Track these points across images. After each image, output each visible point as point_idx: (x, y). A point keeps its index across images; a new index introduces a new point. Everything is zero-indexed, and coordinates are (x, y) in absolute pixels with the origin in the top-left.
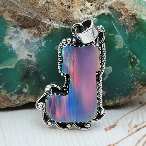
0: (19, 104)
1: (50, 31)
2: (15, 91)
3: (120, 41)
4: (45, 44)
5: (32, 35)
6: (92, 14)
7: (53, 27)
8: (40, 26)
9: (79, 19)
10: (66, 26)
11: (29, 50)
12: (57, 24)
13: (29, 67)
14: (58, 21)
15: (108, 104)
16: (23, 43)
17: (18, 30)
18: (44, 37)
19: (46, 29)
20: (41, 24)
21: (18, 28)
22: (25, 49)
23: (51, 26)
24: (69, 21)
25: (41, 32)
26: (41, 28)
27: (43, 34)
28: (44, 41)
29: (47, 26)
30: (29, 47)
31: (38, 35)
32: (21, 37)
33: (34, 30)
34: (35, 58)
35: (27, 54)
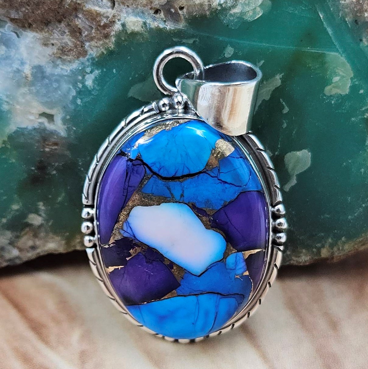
0: (18, 258)
1: (113, 39)
2: (4, 220)
3: (341, 73)
4: (97, 80)
5: (55, 51)
7: (123, 25)
8: (80, 22)
9: (209, 1)
10: (165, 21)
11: (46, 99)
12: (136, 16)
13: (47, 151)
14: (140, 8)
15: (294, 259)
16: (25, 76)
17: (7, 33)
18: (92, 58)
19: (101, 33)
20: (83, 18)
21: (8, 29)
22: (31, 95)
23: (117, 24)
24: (175, 6)
25: (83, 41)
26: (82, 31)
27: (89, 47)
28: (93, 72)
29: (103, 22)
30: (46, 92)
31: (73, 50)
32: (19, 58)
33: (62, 36)
34: (64, 126)
35: (39, 111)
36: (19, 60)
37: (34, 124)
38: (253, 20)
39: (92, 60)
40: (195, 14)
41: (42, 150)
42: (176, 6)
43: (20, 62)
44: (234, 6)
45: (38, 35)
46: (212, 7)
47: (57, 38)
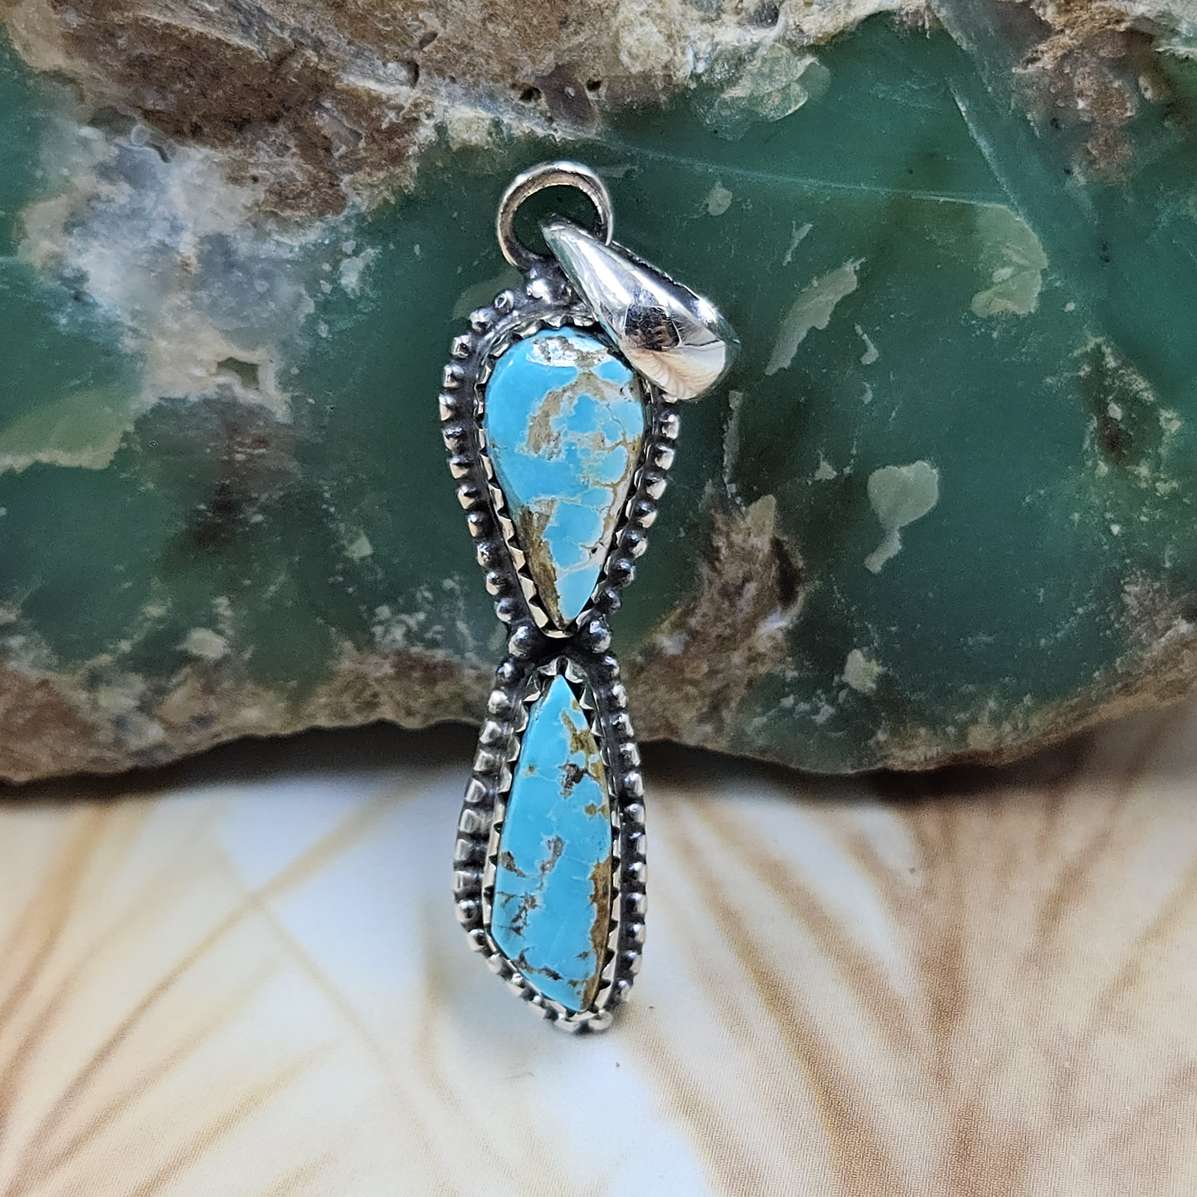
0: (161, 746)
1: (414, 166)
2: (125, 646)
3: (1015, 258)
4: (371, 274)
5: (262, 196)
6: (782, 18)
7: (441, 129)
8: (325, 121)
9: (666, 67)
10: (551, 120)
11: (236, 324)
12: (473, 105)
13: (239, 462)
14: (485, 84)
15: (897, 755)
16: (182, 262)
17: (135, 148)
18: (357, 215)
19: (382, 149)
20: (334, 109)
21: (138, 139)
22: (198, 312)
23: (424, 125)
24: (577, 81)
25: (333, 169)
26: (331, 143)
27: (350, 186)
28: (361, 252)
29: (387, 120)
30: (237, 302)
31: (307, 194)
32: (167, 215)
33: (278, 155)
34: (285, 394)
35: (218, 355)
36: (165, 219)
37: (205, 388)
38: (782, 116)
39: (357, 221)
40: (628, 100)
41: (226, 458)
42: (580, 80)
43: (167, 225)
44: (732, 81)
45: (219, 155)
46: (674, 83)
47: (267, 160)
